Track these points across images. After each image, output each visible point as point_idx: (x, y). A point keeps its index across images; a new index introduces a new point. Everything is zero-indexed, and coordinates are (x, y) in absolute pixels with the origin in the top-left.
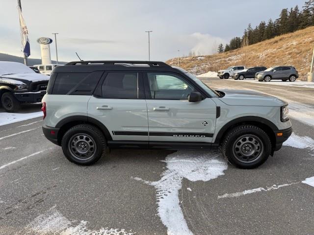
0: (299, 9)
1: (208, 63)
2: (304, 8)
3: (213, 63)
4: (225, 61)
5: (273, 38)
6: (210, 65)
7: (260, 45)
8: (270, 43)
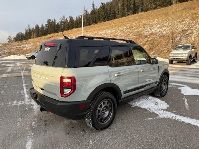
0: (56, 21)
1: (6, 49)
2: (60, 21)
3: (11, 49)
4: (20, 48)
5: (47, 35)
6: (8, 50)
7: (41, 39)
8: (46, 38)
